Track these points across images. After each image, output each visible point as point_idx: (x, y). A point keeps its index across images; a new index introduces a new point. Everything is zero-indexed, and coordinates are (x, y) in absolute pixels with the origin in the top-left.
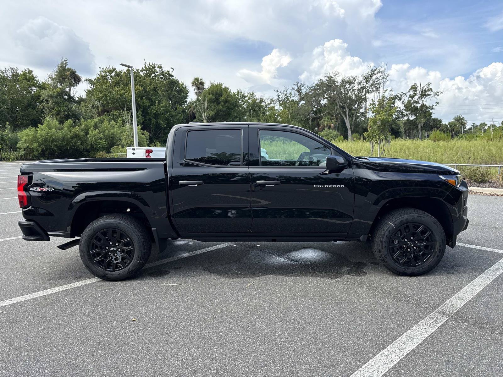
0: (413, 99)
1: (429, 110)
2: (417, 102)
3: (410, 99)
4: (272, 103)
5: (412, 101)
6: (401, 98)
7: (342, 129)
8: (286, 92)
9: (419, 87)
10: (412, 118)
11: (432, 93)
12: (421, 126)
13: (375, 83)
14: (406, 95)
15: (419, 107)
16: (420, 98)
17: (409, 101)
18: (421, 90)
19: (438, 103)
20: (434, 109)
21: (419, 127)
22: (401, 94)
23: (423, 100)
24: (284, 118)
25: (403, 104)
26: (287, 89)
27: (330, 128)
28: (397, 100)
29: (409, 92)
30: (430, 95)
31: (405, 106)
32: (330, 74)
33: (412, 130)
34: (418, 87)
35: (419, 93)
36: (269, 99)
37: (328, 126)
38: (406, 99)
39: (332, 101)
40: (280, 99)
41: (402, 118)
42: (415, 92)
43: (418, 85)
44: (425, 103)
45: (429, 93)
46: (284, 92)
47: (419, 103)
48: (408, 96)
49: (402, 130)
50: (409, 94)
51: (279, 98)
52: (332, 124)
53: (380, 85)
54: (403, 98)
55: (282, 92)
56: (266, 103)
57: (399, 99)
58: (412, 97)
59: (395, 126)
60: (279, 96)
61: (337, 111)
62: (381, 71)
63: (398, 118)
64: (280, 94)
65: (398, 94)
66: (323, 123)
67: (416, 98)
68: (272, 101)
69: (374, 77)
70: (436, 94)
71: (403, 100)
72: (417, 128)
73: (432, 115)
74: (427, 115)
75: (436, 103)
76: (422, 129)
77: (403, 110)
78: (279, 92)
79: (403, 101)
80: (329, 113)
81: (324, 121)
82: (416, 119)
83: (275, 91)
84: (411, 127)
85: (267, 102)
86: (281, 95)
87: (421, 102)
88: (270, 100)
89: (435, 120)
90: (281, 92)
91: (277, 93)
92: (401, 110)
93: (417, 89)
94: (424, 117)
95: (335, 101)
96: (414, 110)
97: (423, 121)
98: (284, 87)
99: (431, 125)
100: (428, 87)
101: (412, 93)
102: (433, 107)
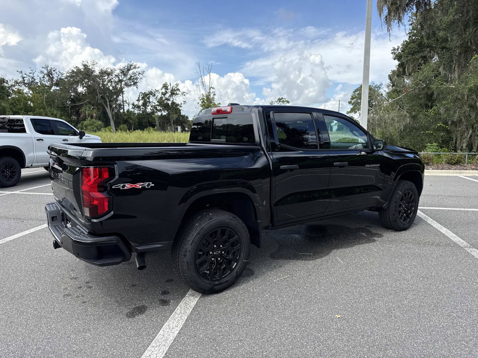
0: (165, 96)
1: (178, 107)
2: (168, 99)
3: (163, 96)
4: (17, 85)
5: (164, 98)
6: (155, 94)
7: (104, 119)
8: (33, 74)
9: (170, 86)
10: (165, 113)
11: (180, 93)
12: (174, 121)
13: (132, 78)
14: (159, 92)
15: (170, 104)
16: (170, 96)
17: (161, 98)
18: (171, 89)
19: (185, 102)
20: (182, 107)
21: (172, 121)
22: (155, 90)
23: (173, 98)
24: (37, 103)
25: (156, 99)
26: (34, 72)
27: (92, 117)
28: (151, 96)
29: (162, 89)
30: (178, 94)
31: (158, 102)
32: (87, 62)
33: (166, 124)
34: (168, 85)
35: (170, 92)
36: (12, 80)
37: (90, 115)
38: (159, 95)
39: (91, 90)
40: (26, 82)
41: (156, 113)
42: (167, 90)
43: (169, 84)
44: (175, 101)
45: (178, 93)
46: (30, 74)
47: (170, 100)
48: (161, 94)
49: (157, 123)
50: (161, 91)
51: (24, 80)
52: (95, 114)
53: (137, 80)
54: (157, 95)
55: (28, 74)
56: (8, 85)
57: (153, 94)
58: (164, 94)
59: (151, 119)
60: (23, 78)
61: (99, 101)
62: (137, 66)
63: (153, 113)
64: (25, 76)
65: (152, 91)
66: (84, 111)
67: (167, 96)
68: (16, 82)
69: (131, 72)
70: (183, 94)
71: (156, 96)
72: (170, 122)
73: (181, 112)
74: (177, 112)
75: (184, 102)
76: (174, 124)
77: (156, 105)
78: (24, 73)
79: (156, 98)
80: (89, 102)
81: (85, 110)
82: (169, 114)
83: (18, 71)
84: (166, 121)
85: (10, 83)
86: (27, 77)
87: (171, 99)
88: (14, 81)
89: (183, 116)
90: (25, 74)
91: (21, 74)
92: (155, 105)
93: (168, 87)
94: (175, 113)
95: (95, 90)
96: (166, 107)
97: (175, 116)
98: (30, 69)
99: (181, 121)
100: (176, 87)
101: (164, 91)
102: (182, 105)
